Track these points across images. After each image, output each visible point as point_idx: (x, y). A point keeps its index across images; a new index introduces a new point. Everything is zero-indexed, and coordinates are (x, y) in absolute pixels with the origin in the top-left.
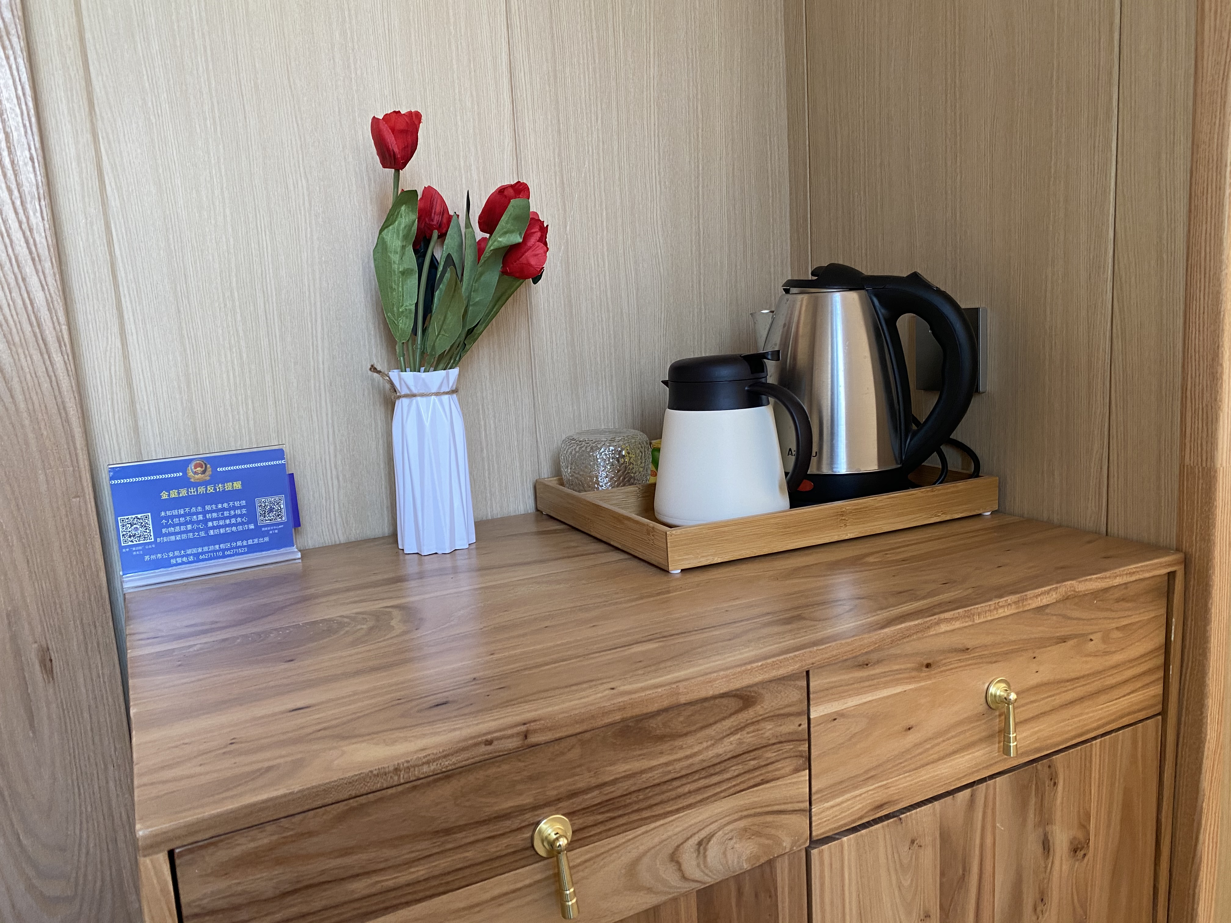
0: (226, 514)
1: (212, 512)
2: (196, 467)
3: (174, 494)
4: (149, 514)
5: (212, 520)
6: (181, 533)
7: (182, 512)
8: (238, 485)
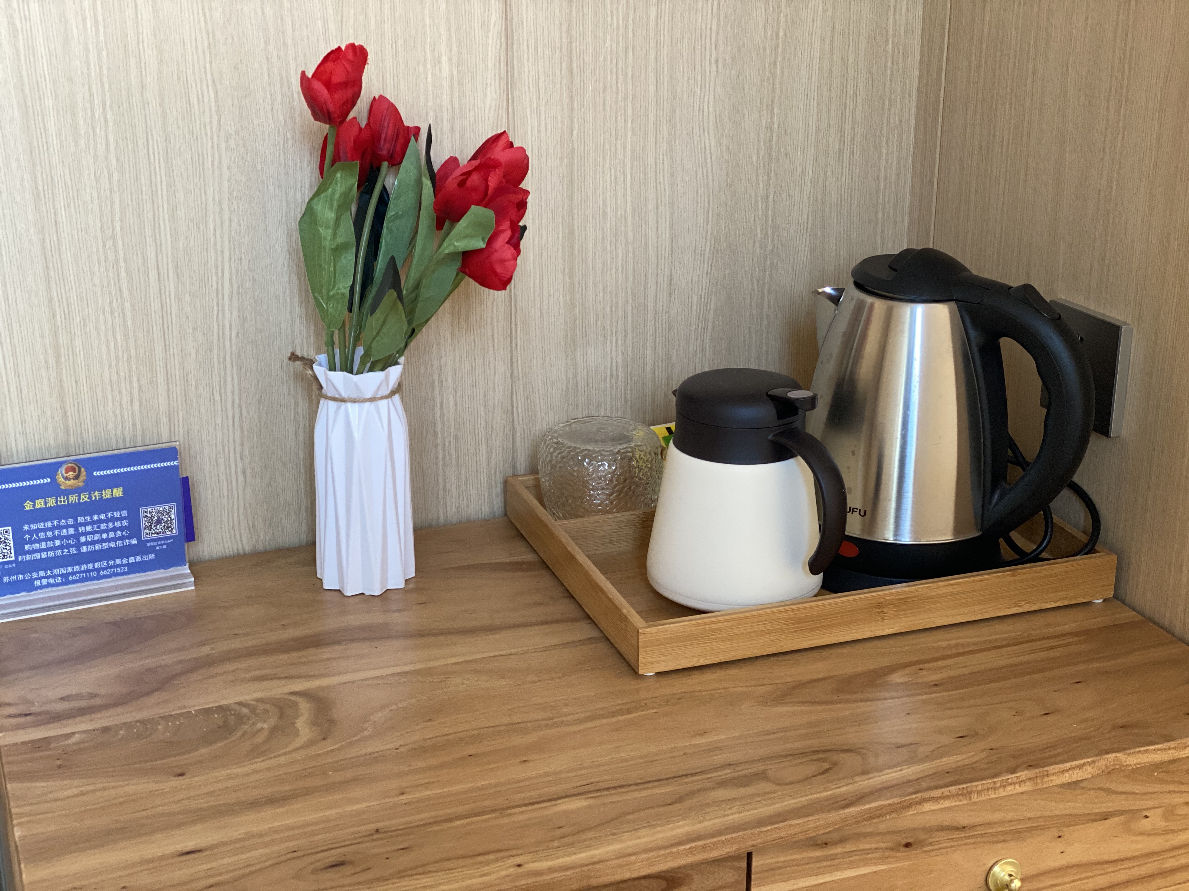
0: (103, 526)
1: (85, 524)
2: (67, 472)
3: (40, 504)
4: (10, 528)
5: (85, 534)
6: (48, 549)
7: (49, 524)
8: (118, 492)
